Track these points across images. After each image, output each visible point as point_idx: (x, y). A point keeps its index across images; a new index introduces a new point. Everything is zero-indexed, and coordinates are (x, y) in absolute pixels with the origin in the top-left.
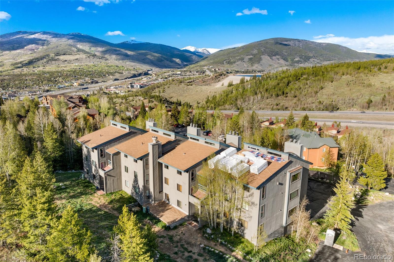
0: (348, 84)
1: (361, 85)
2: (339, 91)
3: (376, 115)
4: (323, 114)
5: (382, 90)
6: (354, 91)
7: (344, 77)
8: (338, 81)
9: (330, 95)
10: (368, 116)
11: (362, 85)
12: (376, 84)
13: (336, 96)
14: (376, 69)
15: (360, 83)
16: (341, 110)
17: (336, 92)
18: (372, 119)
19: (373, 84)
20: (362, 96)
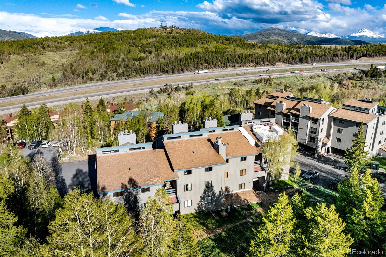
0: (21, 65)
1: (35, 64)
2: (16, 72)
3: (70, 91)
4: (19, 99)
5: (57, 68)
6: (31, 70)
7: (12, 57)
8: (9, 62)
9: (8, 78)
10: (64, 92)
11: (37, 64)
12: (49, 62)
13: (15, 78)
14: (40, 48)
15: (34, 63)
16: (31, 91)
17: (14, 74)
18: (69, 95)
19: (46, 62)
20: (43, 75)
